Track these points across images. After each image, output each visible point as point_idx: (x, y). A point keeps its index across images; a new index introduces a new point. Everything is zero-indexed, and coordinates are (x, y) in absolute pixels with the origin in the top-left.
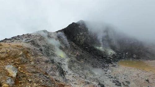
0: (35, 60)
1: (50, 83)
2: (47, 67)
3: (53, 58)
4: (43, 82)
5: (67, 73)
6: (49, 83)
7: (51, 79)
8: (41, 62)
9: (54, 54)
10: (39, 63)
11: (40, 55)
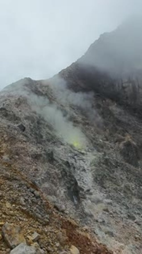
0: (11, 152)
1: (40, 210)
2: (36, 170)
3: (50, 147)
4: (24, 203)
5: (88, 196)
6: (38, 210)
7: (44, 201)
8: (22, 155)
9: (53, 137)
10: (19, 159)
11: (20, 141)
